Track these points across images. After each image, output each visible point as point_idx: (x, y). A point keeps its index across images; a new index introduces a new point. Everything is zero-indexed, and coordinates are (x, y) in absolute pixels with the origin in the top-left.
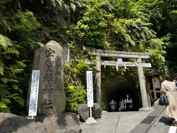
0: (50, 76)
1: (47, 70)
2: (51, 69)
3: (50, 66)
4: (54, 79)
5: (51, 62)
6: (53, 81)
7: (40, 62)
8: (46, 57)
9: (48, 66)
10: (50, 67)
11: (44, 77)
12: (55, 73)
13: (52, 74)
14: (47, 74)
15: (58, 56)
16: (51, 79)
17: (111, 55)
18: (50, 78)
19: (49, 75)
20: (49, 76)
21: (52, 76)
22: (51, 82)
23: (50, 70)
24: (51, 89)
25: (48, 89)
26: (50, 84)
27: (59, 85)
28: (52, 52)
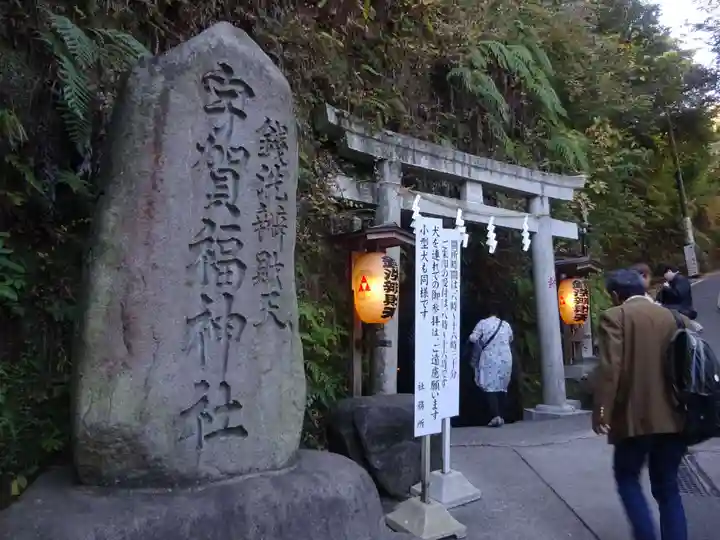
0: (226, 235)
1: (209, 196)
2: (230, 192)
3: (229, 175)
4: (246, 255)
5: (232, 154)
6: (242, 266)
7: (168, 140)
8: (203, 116)
9: (213, 175)
10: (225, 179)
11: (193, 242)
12: (254, 224)
13: (236, 228)
14: (210, 223)
15: (268, 121)
16: (230, 257)
17: (444, 168)
18: (227, 247)
19: (222, 227)
20: (219, 234)
21: (236, 235)
22: (230, 272)
23: (223, 200)
24: (231, 316)
25: (214, 316)
26: (227, 289)
27: (275, 294)
28: (239, 88)
